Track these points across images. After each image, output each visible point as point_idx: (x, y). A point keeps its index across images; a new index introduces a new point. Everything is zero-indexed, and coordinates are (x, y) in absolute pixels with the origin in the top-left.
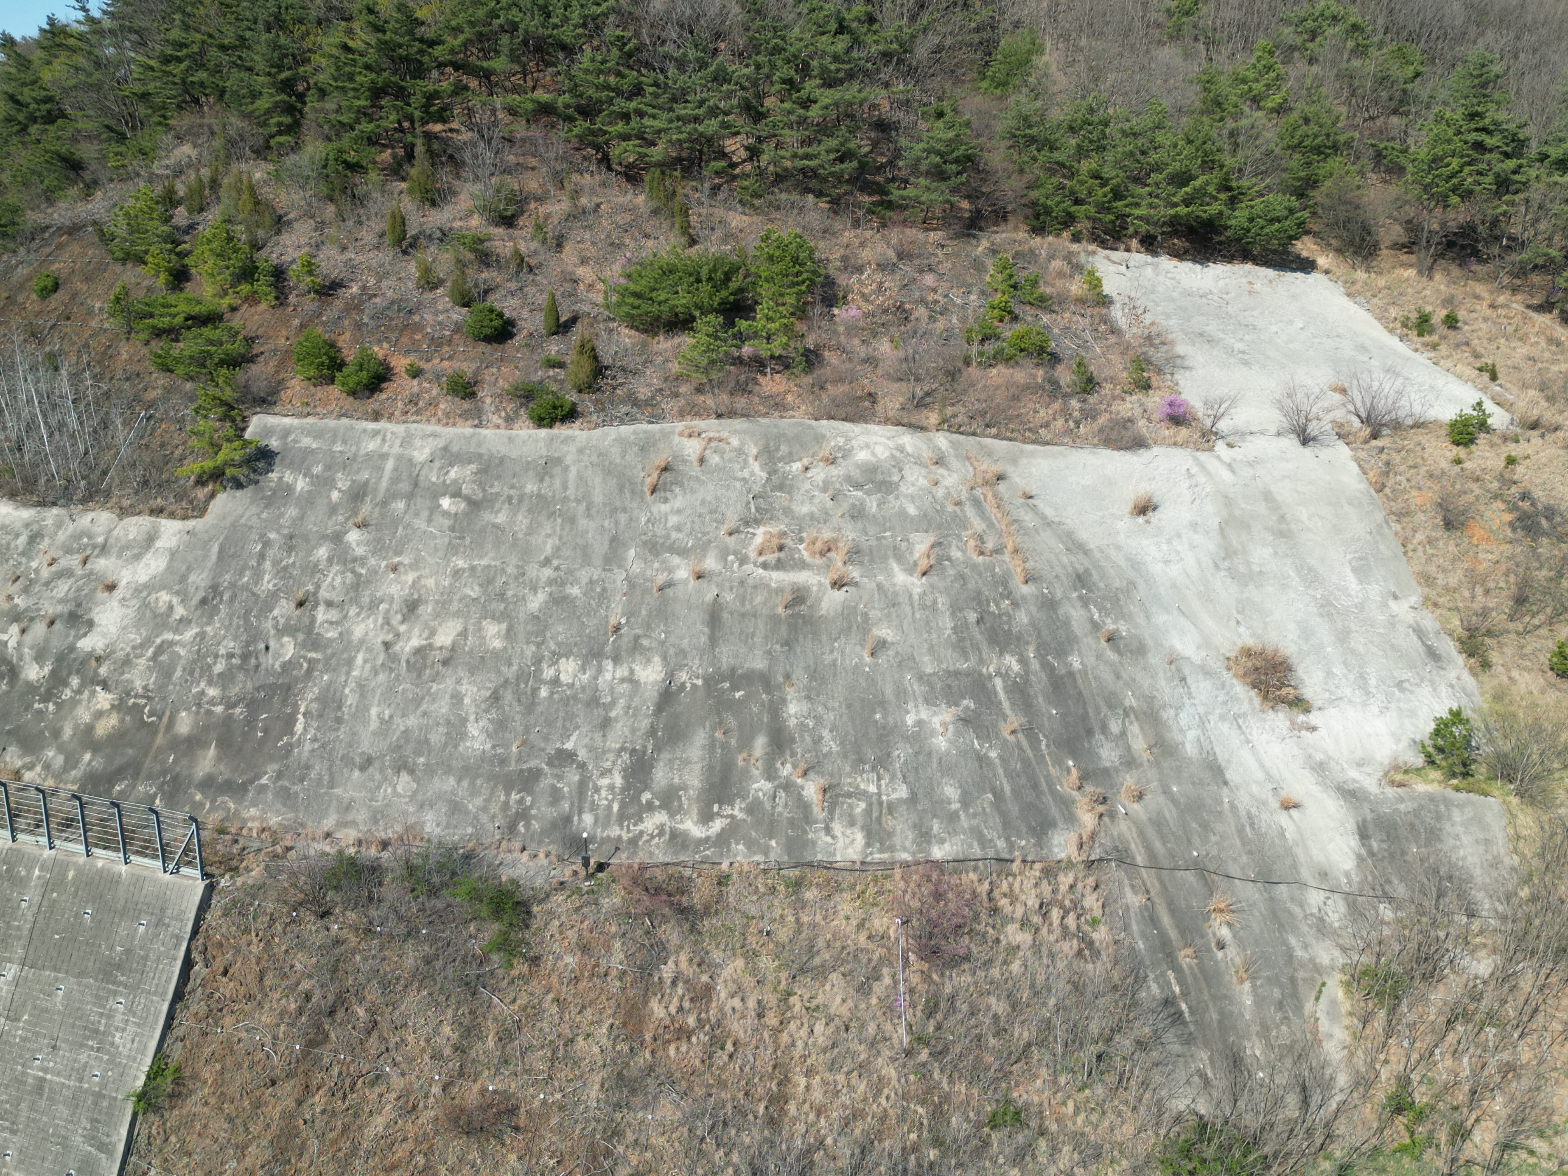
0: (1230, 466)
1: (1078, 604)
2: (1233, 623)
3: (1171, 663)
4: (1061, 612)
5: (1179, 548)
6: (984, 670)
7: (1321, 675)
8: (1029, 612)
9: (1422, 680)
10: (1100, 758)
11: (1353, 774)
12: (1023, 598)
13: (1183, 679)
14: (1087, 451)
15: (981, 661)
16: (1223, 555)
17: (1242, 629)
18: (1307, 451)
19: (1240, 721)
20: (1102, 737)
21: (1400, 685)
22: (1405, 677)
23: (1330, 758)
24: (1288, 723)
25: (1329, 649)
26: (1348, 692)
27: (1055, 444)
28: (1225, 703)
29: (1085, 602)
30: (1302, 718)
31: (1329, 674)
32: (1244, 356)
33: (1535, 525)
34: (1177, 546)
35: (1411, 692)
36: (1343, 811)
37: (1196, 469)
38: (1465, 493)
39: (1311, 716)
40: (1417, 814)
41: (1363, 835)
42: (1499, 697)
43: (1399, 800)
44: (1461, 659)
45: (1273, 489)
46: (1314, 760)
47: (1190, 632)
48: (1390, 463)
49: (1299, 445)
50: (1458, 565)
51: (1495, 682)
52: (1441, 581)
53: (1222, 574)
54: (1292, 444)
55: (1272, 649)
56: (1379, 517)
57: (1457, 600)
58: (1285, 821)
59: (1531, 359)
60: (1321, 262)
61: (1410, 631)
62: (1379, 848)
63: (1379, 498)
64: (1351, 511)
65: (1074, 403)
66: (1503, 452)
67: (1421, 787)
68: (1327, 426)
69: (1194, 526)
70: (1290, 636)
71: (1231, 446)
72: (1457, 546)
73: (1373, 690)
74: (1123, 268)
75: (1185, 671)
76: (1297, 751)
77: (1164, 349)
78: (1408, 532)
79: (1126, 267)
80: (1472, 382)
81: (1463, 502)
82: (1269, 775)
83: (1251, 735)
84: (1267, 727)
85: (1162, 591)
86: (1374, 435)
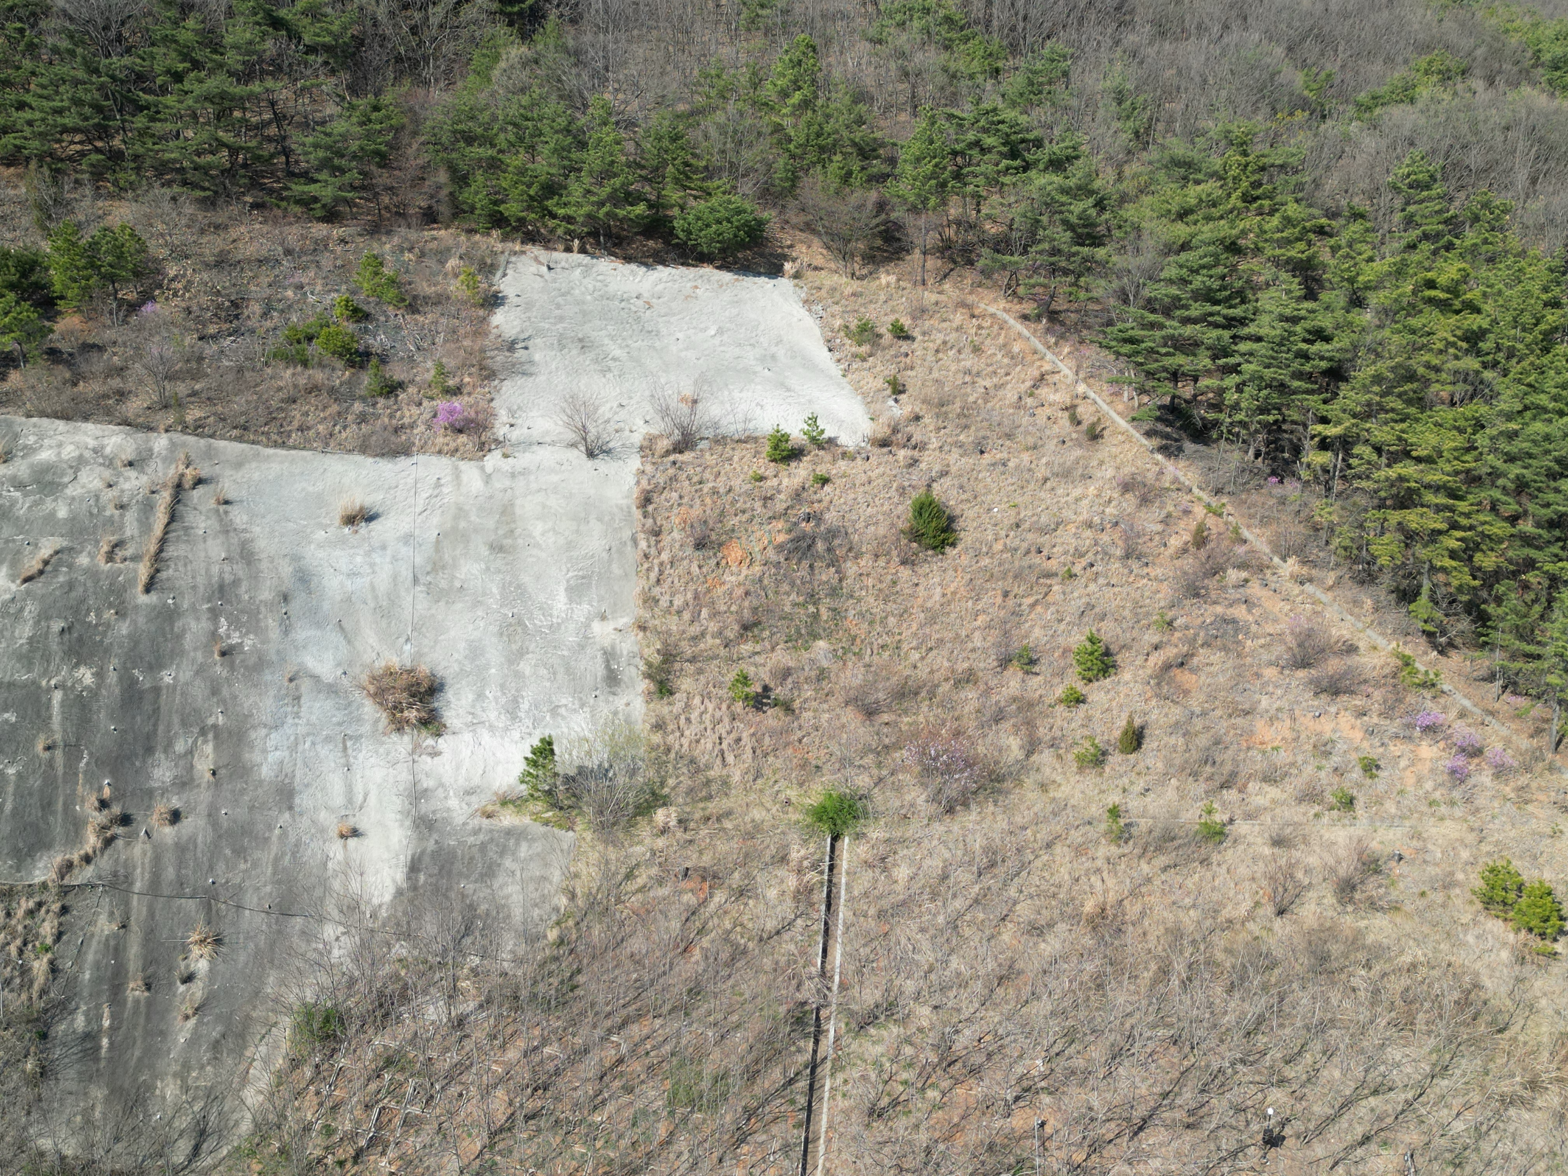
0: (487, 478)
1: (204, 617)
2: (402, 640)
3: (291, 680)
4: (178, 625)
5: (378, 560)
6: (44, 683)
7: (471, 697)
8: (134, 622)
10: (149, 777)
11: (453, 803)
12: (136, 607)
13: (298, 698)
14: (336, 456)
15: (45, 673)
16: (429, 569)
17: (407, 647)
18: (590, 464)
19: (349, 744)
20: (163, 756)
22: (564, 701)
23: (441, 785)
24: (410, 747)
25: (493, 671)
27: (304, 448)
28: (340, 724)
29: (214, 615)
30: (430, 742)
31: (480, 696)
32: (611, 364)
33: (809, 547)
34: (377, 558)
35: (564, 718)
36: (405, 842)
37: (449, 478)
38: (744, 512)
39: (440, 740)
40: (483, 847)
41: (414, 868)
42: (659, 726)
43: (476, 832)
44: (644, 685)
45: (518, 502)
46: (418, 787)
47: (337, 648)
48: (673, 479)
49: (584, 456)
50: (692, 587)
51: (666, 710)
52: (664, 603)
53: (418, 589)
54: (578, 456)
55: (424, 669)
56: (627, 534)
57: (673, 624)
58: (336, 850)
59: (968, 372)
60: (787, 266)
61: (599, 654)
62: (426, 882)
63: (637, 514)
64: (596, 527)
65: (358, 407)
66: (821, 470)
67: (508, 819)
68: (637, 439)
69: (407, 538)
70: (456, 656)
71: (506, 456)
72: (700, 567)
73: (522, 714)
74: (545, 269)
75: (303, 689)
76: (405, 776)
77: (520, 354)
78: (653, 551)
79: (550, 268)
80: (865, 395)
81: (735, 521)
82: (350, 801)
83: (355, 758)
84: (381, 750)
85: (326, 606)
86: (678, 448)
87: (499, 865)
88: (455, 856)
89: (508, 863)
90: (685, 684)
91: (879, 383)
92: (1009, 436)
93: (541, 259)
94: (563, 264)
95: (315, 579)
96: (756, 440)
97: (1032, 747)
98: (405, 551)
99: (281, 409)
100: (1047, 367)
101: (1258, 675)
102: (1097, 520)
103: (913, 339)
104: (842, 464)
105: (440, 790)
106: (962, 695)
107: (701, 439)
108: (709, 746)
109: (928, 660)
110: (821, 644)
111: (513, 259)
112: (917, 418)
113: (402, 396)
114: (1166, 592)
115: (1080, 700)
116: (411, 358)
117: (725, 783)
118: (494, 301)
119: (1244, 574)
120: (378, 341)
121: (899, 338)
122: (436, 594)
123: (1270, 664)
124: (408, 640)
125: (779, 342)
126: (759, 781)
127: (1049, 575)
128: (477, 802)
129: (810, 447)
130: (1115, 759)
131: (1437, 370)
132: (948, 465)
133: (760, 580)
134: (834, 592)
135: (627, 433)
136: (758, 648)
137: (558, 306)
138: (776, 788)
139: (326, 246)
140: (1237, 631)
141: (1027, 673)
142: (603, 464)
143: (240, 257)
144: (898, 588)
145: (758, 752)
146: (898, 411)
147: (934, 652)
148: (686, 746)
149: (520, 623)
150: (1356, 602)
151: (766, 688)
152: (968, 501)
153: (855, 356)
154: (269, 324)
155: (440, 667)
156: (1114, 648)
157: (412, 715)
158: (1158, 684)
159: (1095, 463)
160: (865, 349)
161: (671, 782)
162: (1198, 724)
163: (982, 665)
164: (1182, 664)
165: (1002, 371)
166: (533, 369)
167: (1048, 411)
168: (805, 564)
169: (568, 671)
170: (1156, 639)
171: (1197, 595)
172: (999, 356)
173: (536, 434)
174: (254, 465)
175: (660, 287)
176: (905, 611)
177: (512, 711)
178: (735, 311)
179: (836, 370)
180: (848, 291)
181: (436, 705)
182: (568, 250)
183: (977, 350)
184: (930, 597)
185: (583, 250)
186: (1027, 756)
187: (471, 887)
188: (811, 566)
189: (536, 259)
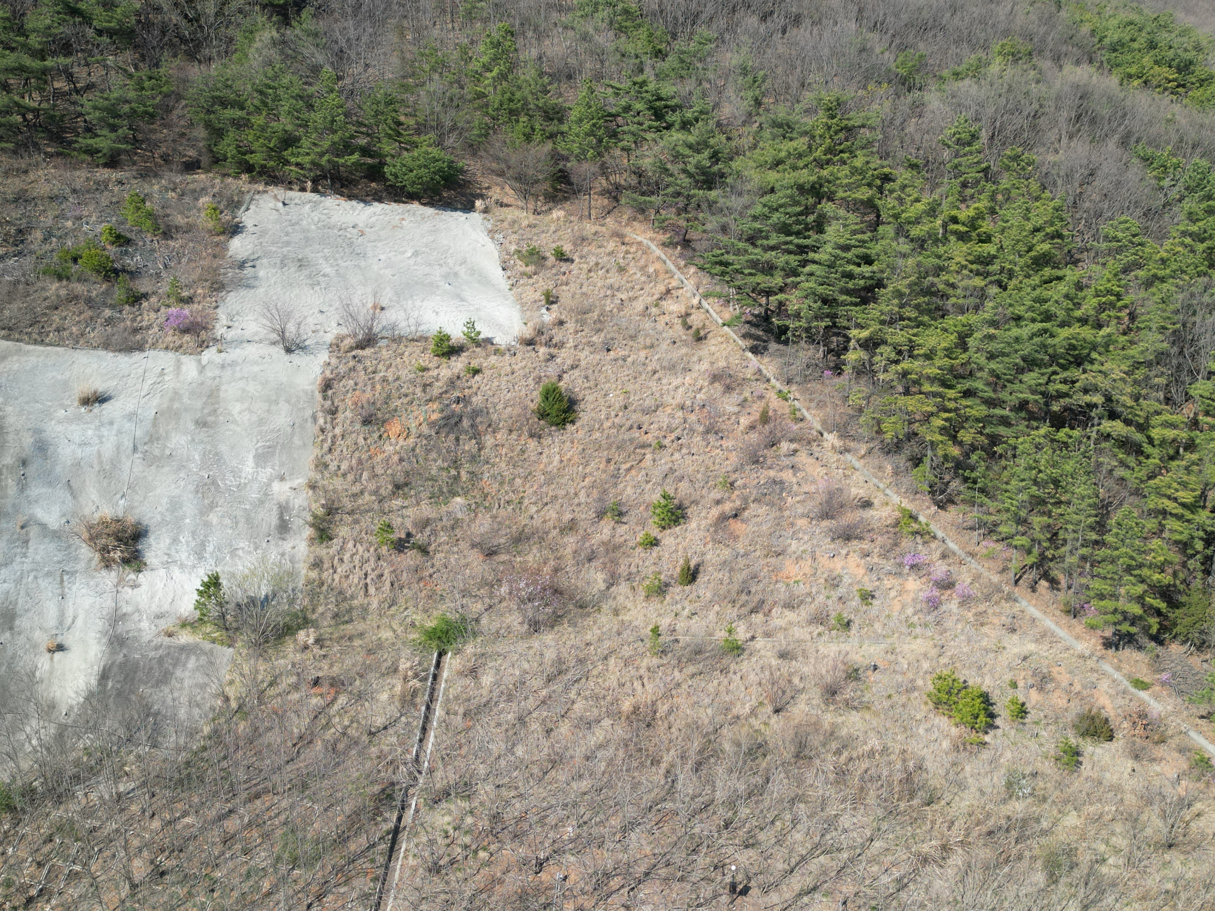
0: (202, 369)
2: (118, 496)
3: (22, 527)
5: (105, 433)
7: (168, 541)
9: (256, 549)
11: (145, 625)
13: (27, 542)
14: (84, 352)
16: (146, 440)
17: (122, 502)
18: (287, 357)
19: (65, 578)
21: (233, 553)
22: (241, 545)
23: (138, 610)
24: (115, 581)
25: (188, 521)
26: (184, 556)
27: (58, 345)
28: (59, 562)
30: (132, 576)
31: (175, 541)
32: (321, 279)
33: (456, 424)
34: (105, 431)
35: (240, 558)
36: (100, 656)
37: (171, 369)
38: (406, 396)
39: (140, 575)
40: (161, 660)
41: (104, 676)
42: (317, 564)
43: (157, 648)
44: (309, 532)
45: (223, 388)
46: (119, 612)
47: (63, 502)
48: (353, 369)
49: (283, 352)
50: (357, 454)
51: (325, 551)
52: (333, 467)
53: (136, 455)
54: (278, 351)
55: (131, 519)
56: (309, 413)
57: (338, 483)
58: (44, 663)
59: (611, 287)
60: (478, 203)
61: (275, 508)
62: (112, 687)
63: (319, 396)
64: (284, 407)
65: (108, 313)
66: (475, 364)
67: (185, 638)
68: (329, 338)
69: (131, 416)
70: (159, 509)
71: (220, 351)
72: (365, 439)
73: (207, 555)
74: (281, 204)
75: (31, 534)
76: (109, 604)
77: (248, 271)
78: (329, 426)
79: (284, 204)
80: (523, 305)
81: (398, 403)
82: (61, 623)
83: (70, 589)
84: (92, 583)
85: (58, 469)
86: (361, 346)
87: (172, 674)
88: (137, 667)
89: (179, 673)
90: (343, 531)
91: (538, 295)
92: (633, 337)
93: (279, 197)
94: (297, 201)
95: (52, 448)
96: (426, 339)
97: (612, 581)
98: (128, 426)
99: (45, 314)
100: (674, 283)
101: (792, 524)
102: (688, 403)
103: (572, 261)
104: (493, 359)
105: (136, 614)
106: (565, 540)
107: (382, 338)
108: (356, 581)
109: (542, 513)
110: (458, 499)
111: (257, 197)
112: (561, 323)
113: (145, 304)
114: (734, 459)
115: (654, 543)
116: (158, 275)
117: (365, 609)
118: (235, 229)
119: (794, 446)
120: (134, 261)
121: (561, 260)
122: (150, 460)
123: (803, 516)
124: (123, 496)
125: (464, 262)
126: (393, 608)
127: (643, 446)
128: (165, 624)
129: (469, 344)
130: (676, 591)
131: (953, 286)
132: (579, 360)
133: (413, 450)
134: (473, 459)
135: (322, 333)
136: (406, 504)
137: (287, 234)
138: (406, 613)
139: (106, 187)
140: (782, 490)
141: (617, 522)
142: (297, 358)
143: (35, 194)
144: (526, 456)
145: (396, 585)
146: (548, 317)
147: (549, 506)
148: (337, 580)
149: (214, 483)
150: (880, 468)
151: (409, 535)
152: (590, 388)
153: (523, 274)
154: (47, 247)
155: (146, 518)
156: (686, 503)
157: (117, 555)
158: (715, 531)
159: (695, 359)
160: (531, 269)
161: (321, 609)
162: (741, 562)
163: (583, 516)
164: (736, 516)
165: (637, 287)
166: (256, 283)
167: (667, 318)
168: (452, 437)
169: (249, 520)
170: (718, 496)
171: (757, 462)
172: (639, 275)
173: (247, 335)
174: (15, 358)
175: (374, 219)
176: (530, 474)
177: (199, 553)
178: (431, 238)
179: (504, 285)
180: (525, 223)
181: (140, 547)
182: (303, 190)
183: (622, 270)
184: (550, 463)
185: (315, 190)
186: (608, 588)
187: (148, 691)
188: (457, 439)
189: (275, 197)
